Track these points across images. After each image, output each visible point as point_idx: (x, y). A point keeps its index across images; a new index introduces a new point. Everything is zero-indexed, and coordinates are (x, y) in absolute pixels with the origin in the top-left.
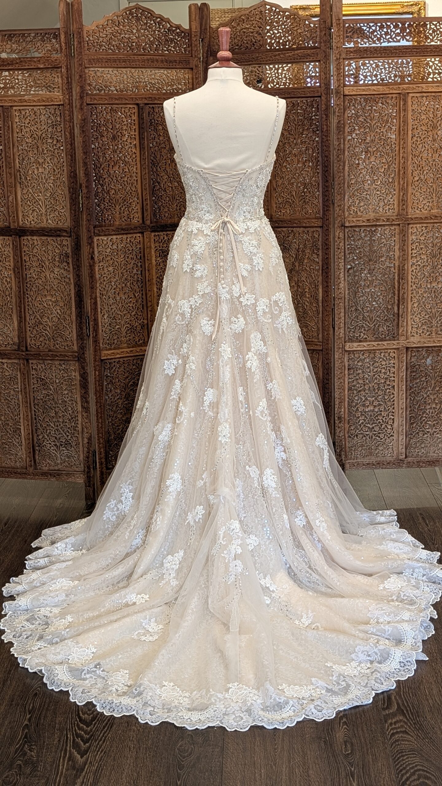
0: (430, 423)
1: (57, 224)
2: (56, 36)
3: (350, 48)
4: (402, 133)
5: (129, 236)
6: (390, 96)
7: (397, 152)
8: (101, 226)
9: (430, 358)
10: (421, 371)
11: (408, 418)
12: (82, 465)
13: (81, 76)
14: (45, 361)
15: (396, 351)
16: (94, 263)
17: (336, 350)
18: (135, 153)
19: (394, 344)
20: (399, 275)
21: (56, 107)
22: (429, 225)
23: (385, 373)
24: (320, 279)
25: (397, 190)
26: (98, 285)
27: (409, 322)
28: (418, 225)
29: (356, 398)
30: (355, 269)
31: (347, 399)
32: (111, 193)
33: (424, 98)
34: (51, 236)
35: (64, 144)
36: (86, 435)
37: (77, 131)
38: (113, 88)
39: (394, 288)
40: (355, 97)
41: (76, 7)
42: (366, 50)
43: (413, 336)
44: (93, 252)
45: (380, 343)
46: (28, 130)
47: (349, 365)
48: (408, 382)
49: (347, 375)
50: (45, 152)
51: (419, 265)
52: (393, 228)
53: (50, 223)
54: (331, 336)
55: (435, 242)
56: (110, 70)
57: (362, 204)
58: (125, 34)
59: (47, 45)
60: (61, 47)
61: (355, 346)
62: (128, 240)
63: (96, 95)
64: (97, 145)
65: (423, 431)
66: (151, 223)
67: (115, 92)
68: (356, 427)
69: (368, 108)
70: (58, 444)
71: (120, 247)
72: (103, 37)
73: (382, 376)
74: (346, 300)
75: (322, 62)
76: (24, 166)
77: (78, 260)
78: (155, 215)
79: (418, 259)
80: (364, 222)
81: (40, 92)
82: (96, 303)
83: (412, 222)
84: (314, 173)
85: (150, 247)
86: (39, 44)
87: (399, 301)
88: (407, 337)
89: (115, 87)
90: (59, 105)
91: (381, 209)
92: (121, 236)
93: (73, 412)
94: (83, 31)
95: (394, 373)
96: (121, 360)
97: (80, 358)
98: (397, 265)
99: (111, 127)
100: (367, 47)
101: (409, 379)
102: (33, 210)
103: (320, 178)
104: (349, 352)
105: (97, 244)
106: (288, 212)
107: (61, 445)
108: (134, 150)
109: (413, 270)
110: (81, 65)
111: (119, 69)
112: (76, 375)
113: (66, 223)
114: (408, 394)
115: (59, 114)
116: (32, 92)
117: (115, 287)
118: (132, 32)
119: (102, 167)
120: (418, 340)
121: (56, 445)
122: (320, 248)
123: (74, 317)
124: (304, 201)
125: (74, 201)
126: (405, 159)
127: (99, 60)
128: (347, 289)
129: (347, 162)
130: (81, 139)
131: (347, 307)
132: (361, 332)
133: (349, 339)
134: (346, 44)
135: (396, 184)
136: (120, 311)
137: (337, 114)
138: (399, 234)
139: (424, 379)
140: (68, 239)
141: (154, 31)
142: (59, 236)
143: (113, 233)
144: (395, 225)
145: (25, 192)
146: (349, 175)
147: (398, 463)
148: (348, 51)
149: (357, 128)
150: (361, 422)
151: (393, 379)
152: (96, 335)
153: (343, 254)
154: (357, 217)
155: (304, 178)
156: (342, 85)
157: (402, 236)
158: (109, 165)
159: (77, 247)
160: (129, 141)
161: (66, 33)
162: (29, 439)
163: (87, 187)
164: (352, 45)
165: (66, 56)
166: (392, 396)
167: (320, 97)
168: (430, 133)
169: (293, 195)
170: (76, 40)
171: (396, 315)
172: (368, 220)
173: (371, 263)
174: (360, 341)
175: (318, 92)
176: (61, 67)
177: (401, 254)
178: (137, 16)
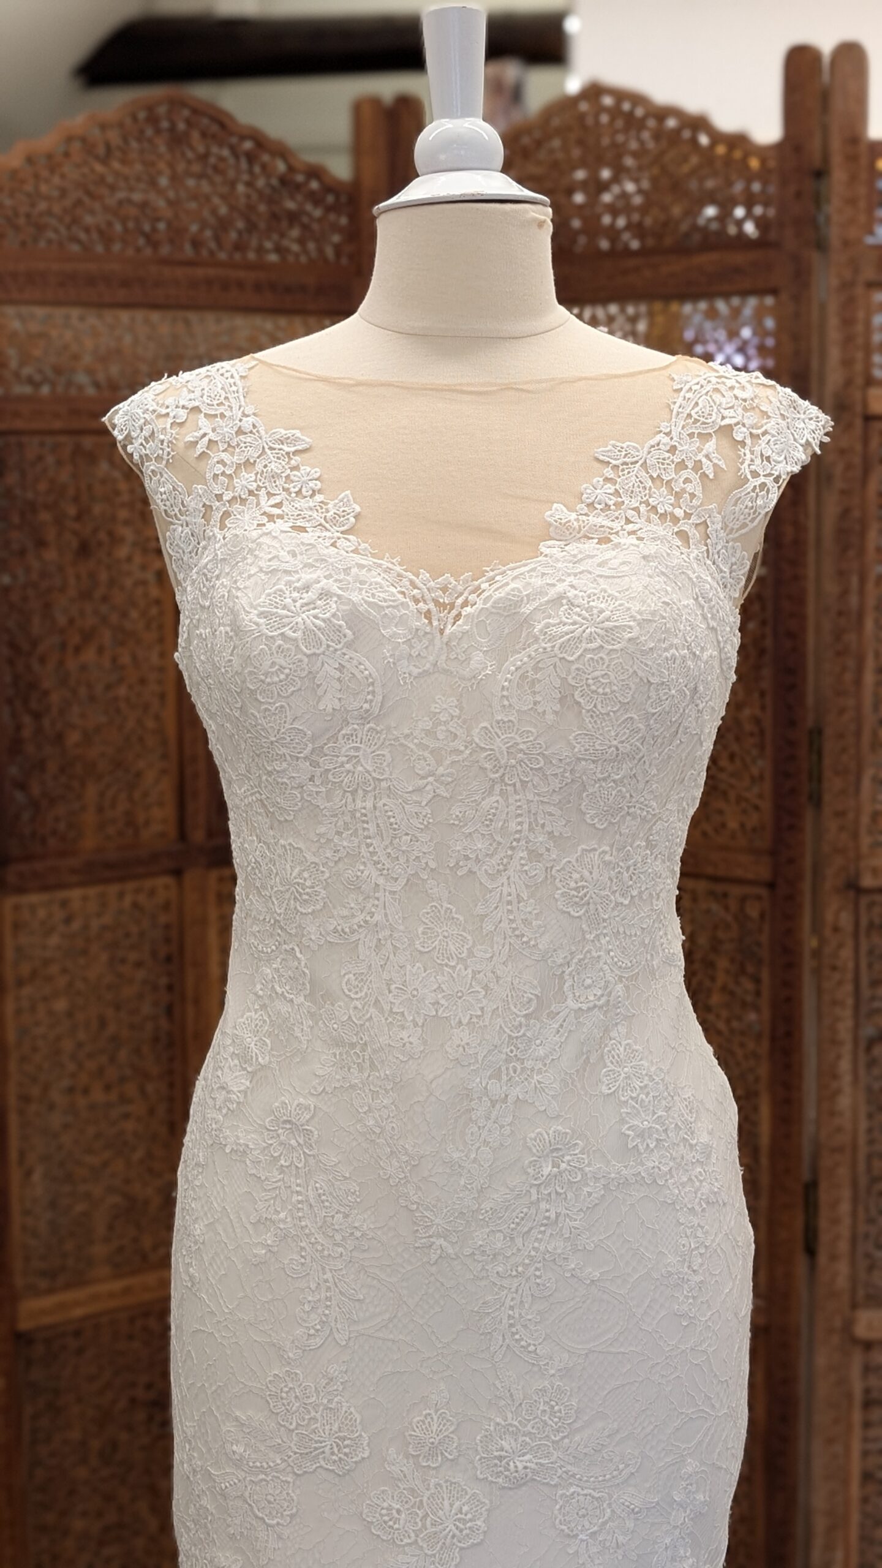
5: (131, 886)
8: (28, 858)
17: (819, 1335)
32: (69, 743)
54: (803, 1286)
56: (75, 313)
62: (128, 901)
71: (95, 927)
72: (49, 198)
92: (98, 890)
103: (769, 710)
104: (868, 1345)
105: (15, 924)
111: (105, 312)
117: (73, 1067)
119: (40, 650)
122: (766, 959)
127: (32, 279)
133: (868, 1296)
141: (233, 184)
143: (72, 879)
153: (850, 986)
158: (63, 644)
178: (173, 128)
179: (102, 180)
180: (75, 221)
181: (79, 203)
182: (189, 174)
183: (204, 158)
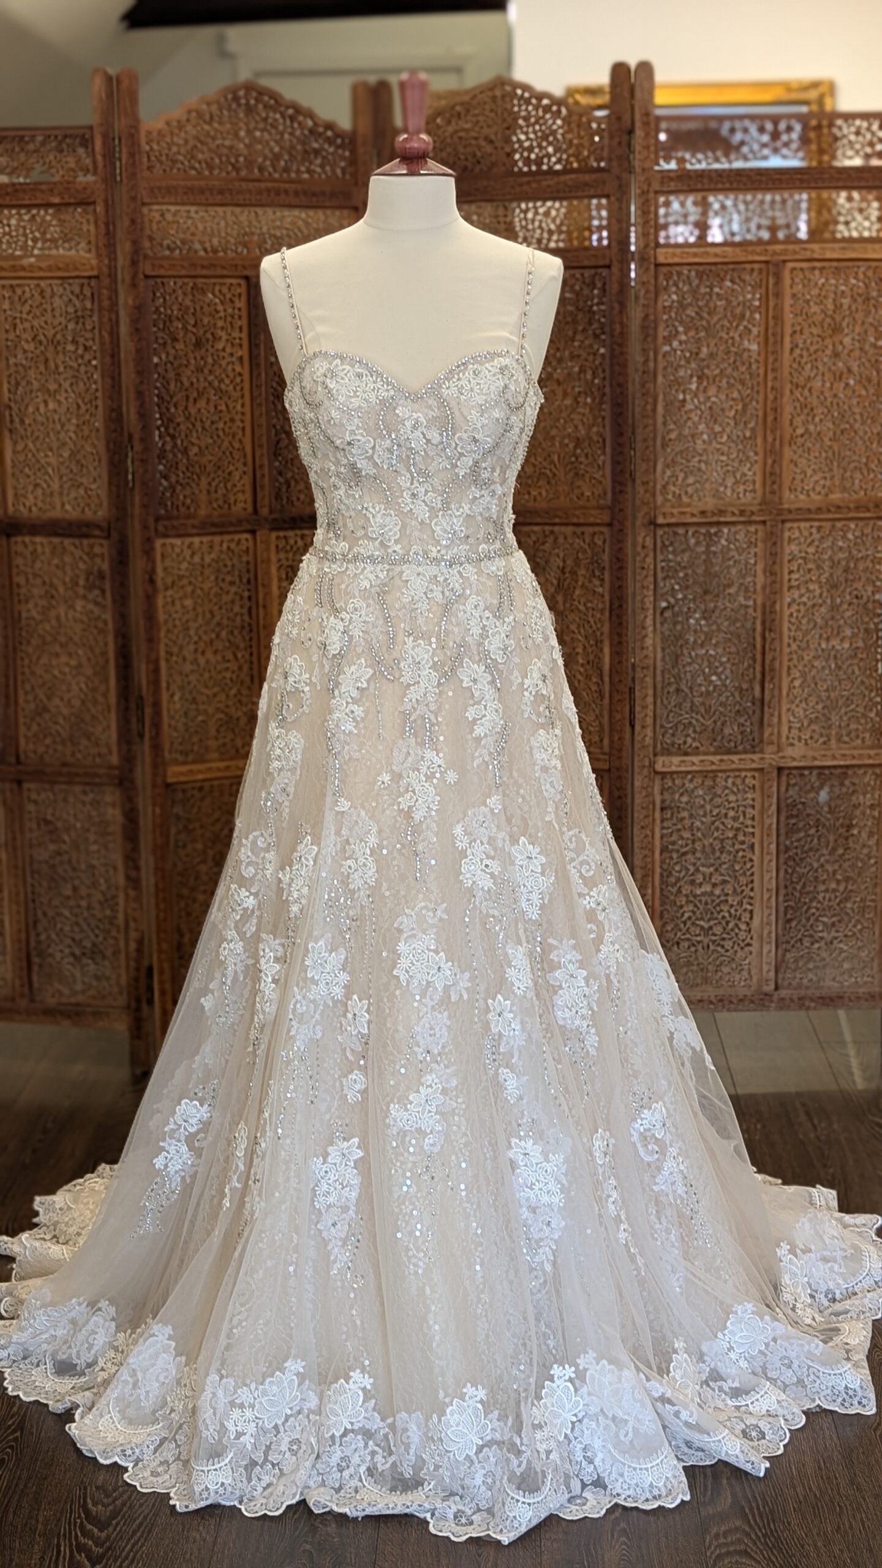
0: (825, 919)
1: (83, 511)
2: (86, 141)
3: (669, 171)
4: (771, 339)
5: (227, 537)
6: (748, 266)
7: (761, 379)
8: (169, 518)
9: (826, 789)
10: (808, 815)
11: (782, 909)
12: (125, 995)
13: (133, 221)
14: (57, 788)
15: (756, 774)
16: (155, 591)
17: (636, 770)
18: (240, 374)
19: (753, 761)
20: (763, 623)
21: (85, 281)
22: (823, 524)
23: (735, 819)
24: (606, 628)
25: (761, 454)
26: (162, 634)
27: (784, 719)
28: (803, 525)
29: (677, 868)
30: (676, 609)
31: (658, 870)
32: (191, 454)
33: (817, 272)
34: (70, 536)
35: (98, 355)
36: (133, 934)
37: (124, 329)
38: (197, 246)
39: (754, 647)
40: (678, 268)
41: (125, 83)
42: (701, 175)
43: (792, 745)
44: (153, 571)
45: (725, 757)
46: (27, 325)
47: (663, 801)
48: (782, 838)
49: (658, 822)
50: (61, 369)
51: (805, 604)
52: (752, 529)
53: (68, 509)
54: (627, 742)
55: (836, 559)
56: (193, 209)
57: (691, 480)
58: (224, 139)
59: (70, 159)
60: (95, 163)
61: (674, 763)
62: (225, 546)
63: (163, 258)
64: (164, 356)
65: (811, 936)
66: (271, 512)
67: (202, 253)
68: (677, 925)
69: (703, 290)
70: (77, 952)
71: (207, 560)
72: (178, 145)
73: (729, 823)
74: (658, 672)
75: (613, 199)
76: (18, 398)
77: (122, 584)
78: (278, 496)
79: (803, 591)
80: (693, 515)
81: (54, 252)
82: (157, 671)
83: (790, 517)
84: (595, 418)
85: (269, 561)
86: (51, 157)
87: (763, 674)
88: (779, 746)
89: (202, 243)
90: (90, 278)
91: (729, 492)
92: (209, 538)
93: (109, 888)
94: (138, 131)
95: (753, 819)
96: (207, 784)
97: (124, 781)
98: (759, 601)
99: (192, 322)
100: (703, 171)
101: (782, 831)
102: (36, 486)
103: (608, 428)
104: (663, 775)
105: (163, 555)
106: (544, 493)
107: (84, 954)
108: (238, 369)
109: (791, 615)
110: (133, 199)
111: (210, 208)
112: (115, 815)
113: (101, 513)
114: (782, 861)
115: (89, 294)
116: (36, 252)
117: (196, 638)
118: (236, 135)
119: (175, 400)
120: (802, 753)
121: (73, 954)
122: (607, 565)
123: (113, 698)
124: (577, 474)
125: (116, 468)
126: (778, 391)
127: (169, 190)
128: (659, 650)
129: (661, 397)
130: (131, 346)
131: (659, 686)
132: (687, 735)
133: (663, 749)
134: (662, 162)
135: (759, 441)
136: (207, 687)
137: (642, 301)
138: (765, 541)
139: (812, 831)
140: (105, 542)
141: (282, 134)
142: (86, 536)
143: (194, 531)
144: (756, 522)
145: (20, 447)
146: (665, 423)
147: (760, 1000)
148: (666, 176)
149: (681, 329)
150: (686, 915)
151: (751, 830)
152: (158, 734)
153: (651, 579)
154: (680, 506)
155: (576, 427)
156: (652, 245)
157: (769, 544)
158: (188, 397)
159: (121, 560)
160: (229, 350)
161: (105, 136)
162: (19, 941)
163: (142, 440)
164: (673, 165)
165: (105, 180)
166: (748, 865)
167: (609, 267)
168: (828, 341)
169: (552, 462)
170: (124, 149)
171: (758, 703)
172: (703, 513)
173: (708, 597)
174: (686, 754)
175: (604, 257)
176: (94, 203)
177: (769, 581)
178: (247, 104)
179: (208, 133)
180: (193, 157)
181: (195, 147)
182: (256, 129)
183: (265, 120)
